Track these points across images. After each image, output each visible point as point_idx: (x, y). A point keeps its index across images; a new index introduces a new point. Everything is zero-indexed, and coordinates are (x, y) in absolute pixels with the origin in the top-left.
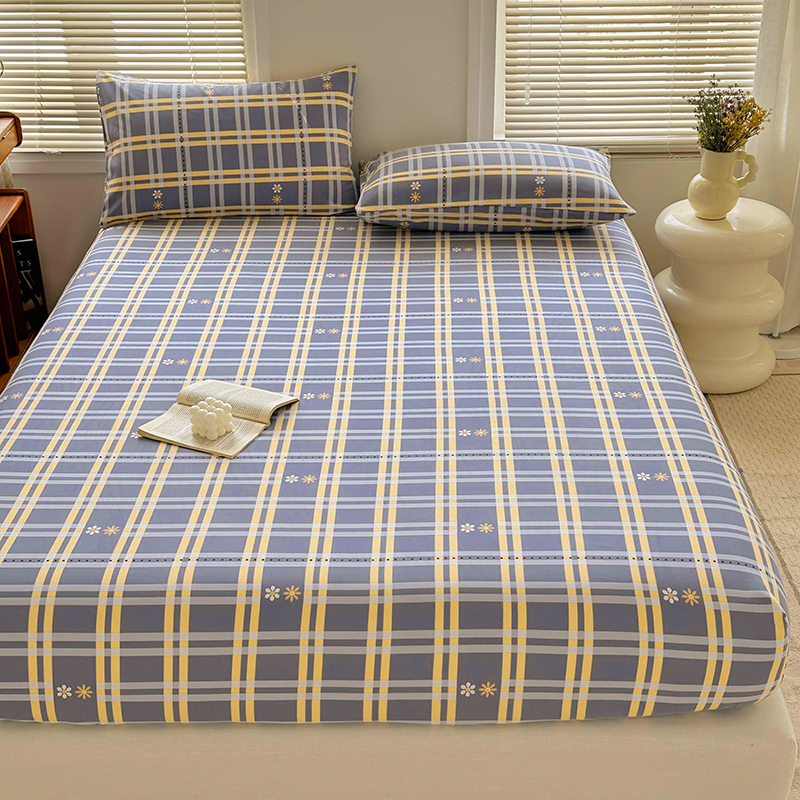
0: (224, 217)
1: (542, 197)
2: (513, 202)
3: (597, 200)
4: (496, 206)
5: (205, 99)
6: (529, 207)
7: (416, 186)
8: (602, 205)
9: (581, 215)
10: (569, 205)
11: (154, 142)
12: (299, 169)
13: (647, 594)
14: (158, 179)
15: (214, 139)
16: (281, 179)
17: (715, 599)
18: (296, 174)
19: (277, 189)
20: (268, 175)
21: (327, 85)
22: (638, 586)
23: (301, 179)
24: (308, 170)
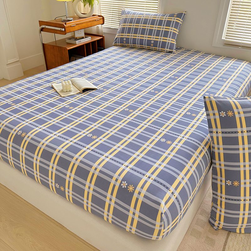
5: (143, 16)
11: (127, 25)
12: (160, 37)
13: (117, 180)
14: (125, 35)
15: (141, 26)
16: (154, 39)
17: (139, 193)
18: (158, 39)
19: (152, 42)
20: (151, 38)
21: (175, 16)
22: (116, 176)
23: (159, 40)
24: (162, 38)
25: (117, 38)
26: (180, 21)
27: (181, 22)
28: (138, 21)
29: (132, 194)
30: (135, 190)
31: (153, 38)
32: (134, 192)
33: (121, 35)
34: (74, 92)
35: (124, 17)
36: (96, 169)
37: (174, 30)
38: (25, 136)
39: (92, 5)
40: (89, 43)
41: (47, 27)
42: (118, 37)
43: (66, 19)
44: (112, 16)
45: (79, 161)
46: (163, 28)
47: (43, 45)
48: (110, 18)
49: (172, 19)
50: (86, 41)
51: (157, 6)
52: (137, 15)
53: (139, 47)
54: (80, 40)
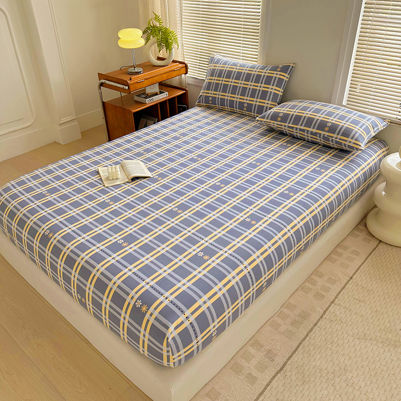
0: (230, 112)
1: (327, 132)
2: (315, 131)
3: (349, 139)
4: (308, 131)
5: (236, 67)
6: (320, 134)
7: (281, 115)
8: (350, 142)
9: (341, 144)
10: (336, 138)
11: (215, 80)
12: (255, 99)
13: (132, 298)
14: (211, 93)
15: (232, 82)
16: (248, 102)
17: (151, 315)
18: (253, 101)
19: (246, 105)
20: (244, 99)
21: (279, 69)
22: (133, 293)
23: (254, 103)
24: (258, 100)
25: (201, 96)
26: (285, 76)
27: (287, 78)
28: (229, 74)
29: (144, 314)
30: (148, 311)
31: (247, 100)
32: (146, 312)
33: (206, 93)
34: (121, 181)
35: (212, 68)
36: (114, 283)
37: (275, 90)
38: (52, 237)
39: (171, 50)
40: (165, 102)
41: (107, 82)
42: (203, 94)
43: (133, 71)
44: (199, 61)
45: (100, 272)
46: (260, 87)
47: (104, 103)
48: (197, 65)
49: (274, 74)
50: (160, 98)
51: (257, 53)
52: (229, 66)
53: (230, 110)
54: (152, 98)
